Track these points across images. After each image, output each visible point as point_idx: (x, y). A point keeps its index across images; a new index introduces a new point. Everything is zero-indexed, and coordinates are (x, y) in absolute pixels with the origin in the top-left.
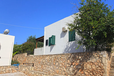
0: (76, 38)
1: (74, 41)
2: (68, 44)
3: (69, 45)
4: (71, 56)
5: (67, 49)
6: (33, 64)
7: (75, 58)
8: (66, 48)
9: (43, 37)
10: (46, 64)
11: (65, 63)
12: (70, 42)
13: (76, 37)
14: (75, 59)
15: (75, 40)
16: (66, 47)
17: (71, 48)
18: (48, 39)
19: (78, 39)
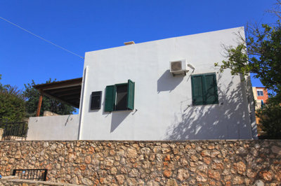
0: (220, 98)
1: (214, 106)
2: (192, 112)
3: (195, 116)
4: (249, 149)
5: (186, 126)
6: (46, 170)
7: (272, 156)
8: (181, 124)
9: (80, 80)
10: (119, 172)
11: (226, 172)
12: (200, 107)
13: (220, 94)
14: (271, 159)
15: (216, 101)
16: (180, 120)
17: (201, 125)
18: (103, 90)
19: (227, 101)
